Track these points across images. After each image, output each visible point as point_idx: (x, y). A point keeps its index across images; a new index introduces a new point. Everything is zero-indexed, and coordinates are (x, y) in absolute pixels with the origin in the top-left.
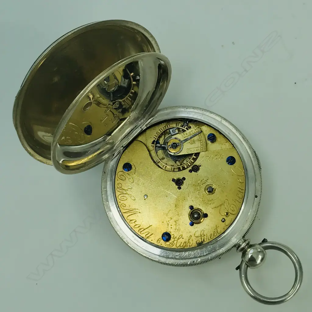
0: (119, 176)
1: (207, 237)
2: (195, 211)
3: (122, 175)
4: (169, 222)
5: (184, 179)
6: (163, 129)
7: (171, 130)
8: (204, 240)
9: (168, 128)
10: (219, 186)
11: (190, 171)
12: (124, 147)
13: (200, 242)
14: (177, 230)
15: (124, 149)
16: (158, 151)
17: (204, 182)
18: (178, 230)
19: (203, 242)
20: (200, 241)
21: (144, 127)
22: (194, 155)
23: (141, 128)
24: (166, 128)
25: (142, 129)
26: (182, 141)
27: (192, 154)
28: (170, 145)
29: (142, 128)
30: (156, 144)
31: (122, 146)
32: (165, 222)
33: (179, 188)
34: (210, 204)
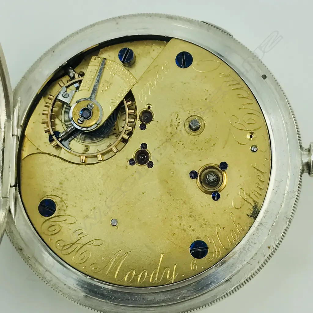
0: (46, 232)
1: (256, 193)
2: (203, 175)
3: (50, 227)
4: (182, 225)
5: (144, 146)
6: (46, 109)
7: (60, 97)
8: (254, 202)
9: (53, 100)
10: (201, 109)
11: (143, 127)
12: (15, 186)
13: (252, 210)
14: (205, 226)
15: (18, 188)
16: (70, 145)
17: (176, 124)
18: (205, 224)
19: (256, 205)
20: (251, 208)
21: (17, 131)
22: (125, 102)
23: (13, 135)
24: (50, 104)
25: (17, 136)
26: (90, 98)
27: (122, 103)
28: (78, 119)
29: (15, 133)
30: (58, 138)
31: (11, 186)
32: (176, 231)
33: (151, 165)
34: (214, 145)
